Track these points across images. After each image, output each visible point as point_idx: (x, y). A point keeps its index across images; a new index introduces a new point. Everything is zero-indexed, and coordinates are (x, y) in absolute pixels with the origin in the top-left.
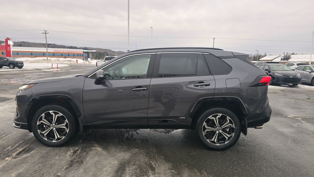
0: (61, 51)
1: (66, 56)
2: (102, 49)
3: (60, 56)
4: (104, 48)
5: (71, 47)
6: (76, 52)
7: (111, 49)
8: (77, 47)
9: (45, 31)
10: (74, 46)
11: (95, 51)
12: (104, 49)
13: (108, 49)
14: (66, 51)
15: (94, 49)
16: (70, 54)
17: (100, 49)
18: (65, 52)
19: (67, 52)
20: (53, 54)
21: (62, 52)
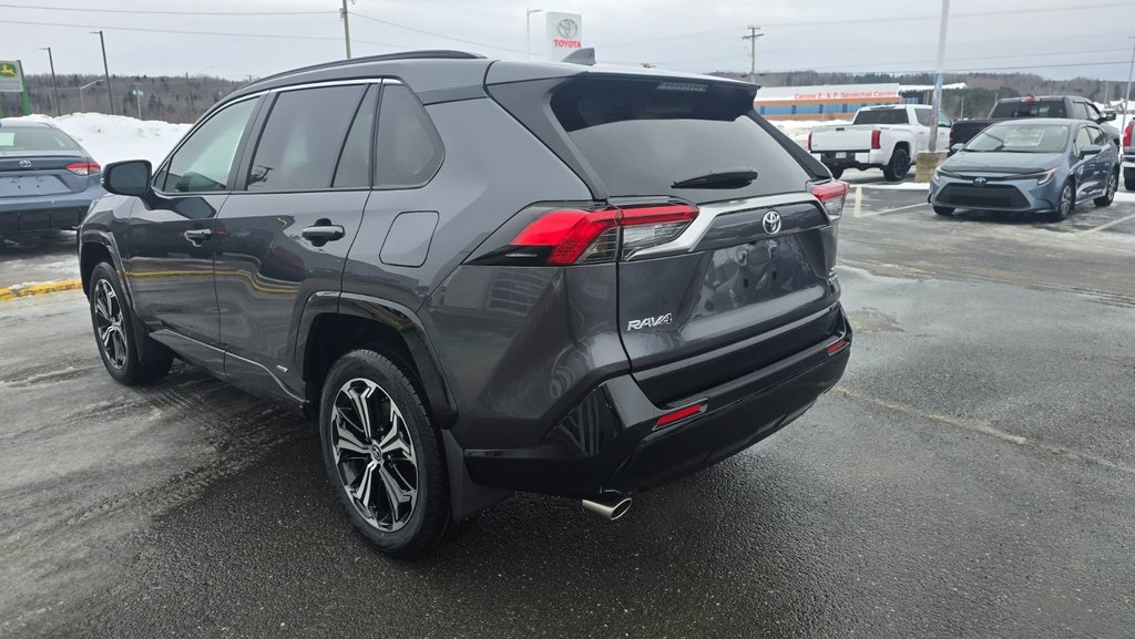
0: (820, 95)
1: (836, 114)
2: (994, 76)
3: (814, 112)
4: (1003, 72)
5: (870, 79)
6: (873, 96)
7: (1035, 72)
8: (891, 75)
9: (753, 29)
10: (878, 71)
11: (961, 86)
12: (1005, 76)
13: (1022, 72)
14: (835, 94)
15: (959, 79)
16: (849, 105)
17: (984, 76)
18: (832, 97)
19: (839, 97)
20: (790, 109)
21: (824, 97)
